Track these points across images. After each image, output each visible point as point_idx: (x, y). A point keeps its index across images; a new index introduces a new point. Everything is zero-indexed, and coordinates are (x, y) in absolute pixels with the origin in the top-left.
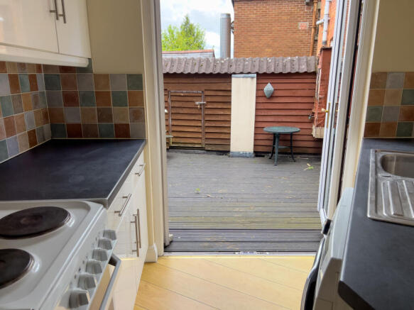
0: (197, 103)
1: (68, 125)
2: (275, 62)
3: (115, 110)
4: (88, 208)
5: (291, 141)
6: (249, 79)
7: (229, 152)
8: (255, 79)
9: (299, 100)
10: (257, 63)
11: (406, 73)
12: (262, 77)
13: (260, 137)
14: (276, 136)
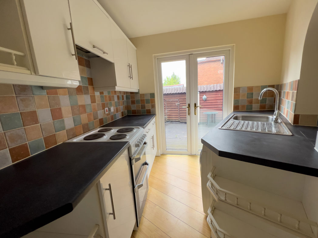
1: (132, 110)
3: (146, 105)
4: (139, 128)
8: (199, 94)
9: (217, 101)
10: (199, 88)
11: (247, 87)
12: (202, 93)
13: (202, 116)
14: (208, 115)
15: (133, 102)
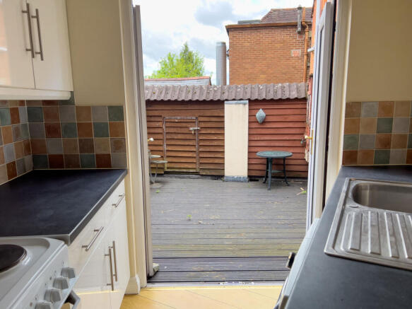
0: (191, 129)
2: (267, 88)
3: (97, 140)
4: (47, 245)
5: (284, 165)
6: (241, 105)
7: (223, 176)
8: (247, 106)
9: (291, 125)
10: (249, 90)
11: (380, 102)
12: (254, 103)
13: (253, 161)
14: (269, 161)
15: (53, 131)
